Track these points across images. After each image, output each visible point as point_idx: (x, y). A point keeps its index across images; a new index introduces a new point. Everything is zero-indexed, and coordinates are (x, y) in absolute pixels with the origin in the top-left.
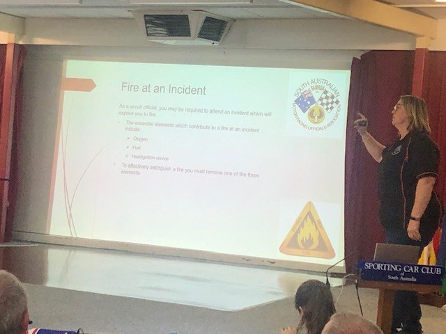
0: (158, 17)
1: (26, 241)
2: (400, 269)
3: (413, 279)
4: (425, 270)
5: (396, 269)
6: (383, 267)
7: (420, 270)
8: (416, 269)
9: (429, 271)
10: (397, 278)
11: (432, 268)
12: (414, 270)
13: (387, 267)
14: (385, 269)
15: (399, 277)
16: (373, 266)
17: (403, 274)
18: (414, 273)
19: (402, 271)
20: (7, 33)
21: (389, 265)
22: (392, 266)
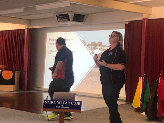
0: (61, 15)
1: (37, 90)
2: (61, 103)
3: (67, 107)
4: (73, 103)
5: (59, 103)
6: (53, 102)
7: (70, 103)
8: (69, 103)
9: (75, 103)
10: (60, 107)
11: (76, 102)
12: (67, 103)
13: (55, 102)
14: (54, 103)
15: (61, 106)
16: (49, 102)
17: (63, 105)
18: (67, 105)
19: (62, 104)
20: (25, 25)
21: (56, 101)
22: (57, 102)
